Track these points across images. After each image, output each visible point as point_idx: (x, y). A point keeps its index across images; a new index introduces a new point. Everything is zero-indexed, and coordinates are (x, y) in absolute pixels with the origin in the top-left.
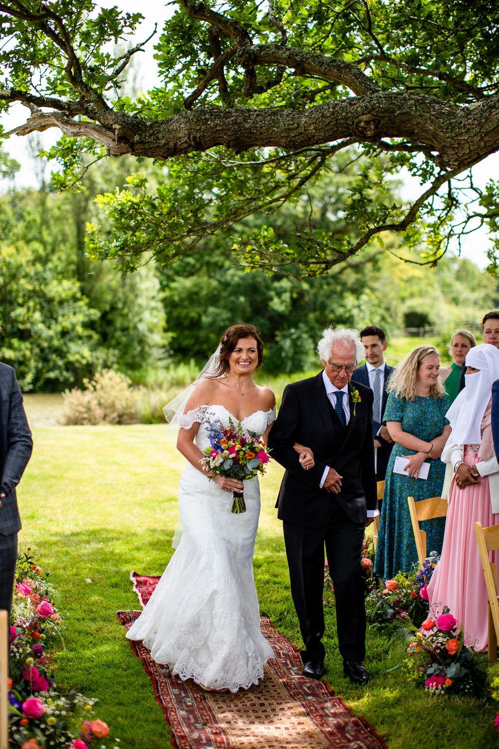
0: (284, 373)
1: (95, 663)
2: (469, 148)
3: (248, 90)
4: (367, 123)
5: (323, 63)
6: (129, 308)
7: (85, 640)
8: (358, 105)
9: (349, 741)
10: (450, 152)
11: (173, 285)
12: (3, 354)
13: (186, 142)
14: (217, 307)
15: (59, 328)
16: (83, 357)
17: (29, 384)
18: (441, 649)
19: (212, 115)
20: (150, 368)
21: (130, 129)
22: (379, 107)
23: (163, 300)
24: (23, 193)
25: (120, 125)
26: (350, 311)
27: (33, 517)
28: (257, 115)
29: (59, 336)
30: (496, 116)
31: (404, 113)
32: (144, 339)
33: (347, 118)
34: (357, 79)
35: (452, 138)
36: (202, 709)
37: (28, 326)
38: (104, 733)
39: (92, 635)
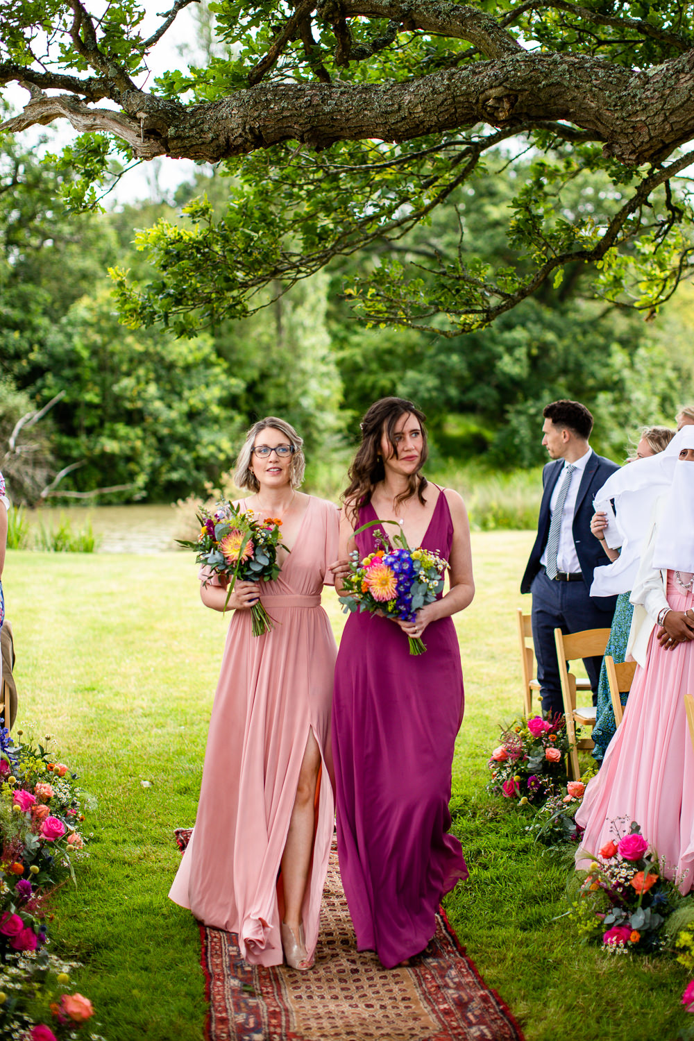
0: (522, 467)
1: (123, 908)
2: (649, 134)
3: (341, 55)
4: (499, 99)
5: (440, 12)
6: (288, 375)
7: (118, 873)
8: (484, 74)
9: (470, 1024)
10: (623, 141)
11: (355, 339)
12: (103, 446)
13: (241, 135)
14: (420, 371)
15: (184, 407)
16: (220, 450)
17: (140, 489)
18: (624, 887)
19: (275, 95)
20: (319, 463)
21: (161, 118)
22: (515, 75)
23: (340, 363)
24: (138, 207)
25: (146, 112)
26: (619, 372)
27: (94, 689)
28: (342, 93)
29: (185, 419)
30: (685, 85)
31: (552, 84)
32: (312, 420)
33: (469, 94)
34: (490, 34)
35: (623, 119)
36: (265, 978)
37: (139, 404)
38: (85, 1013)
39: (130, 864)
